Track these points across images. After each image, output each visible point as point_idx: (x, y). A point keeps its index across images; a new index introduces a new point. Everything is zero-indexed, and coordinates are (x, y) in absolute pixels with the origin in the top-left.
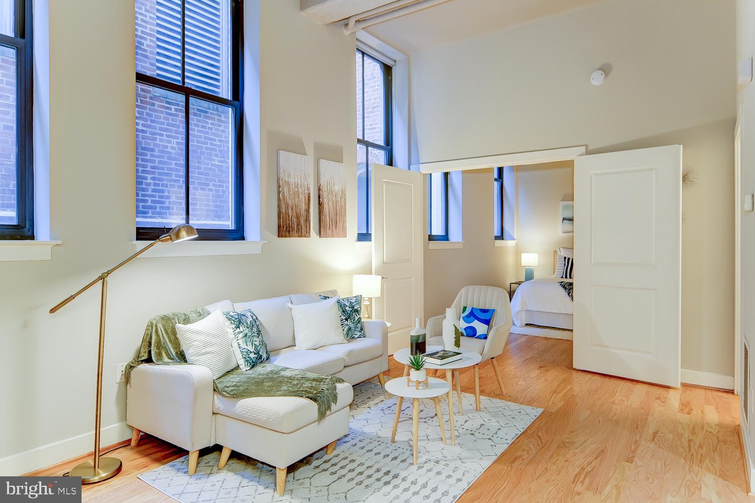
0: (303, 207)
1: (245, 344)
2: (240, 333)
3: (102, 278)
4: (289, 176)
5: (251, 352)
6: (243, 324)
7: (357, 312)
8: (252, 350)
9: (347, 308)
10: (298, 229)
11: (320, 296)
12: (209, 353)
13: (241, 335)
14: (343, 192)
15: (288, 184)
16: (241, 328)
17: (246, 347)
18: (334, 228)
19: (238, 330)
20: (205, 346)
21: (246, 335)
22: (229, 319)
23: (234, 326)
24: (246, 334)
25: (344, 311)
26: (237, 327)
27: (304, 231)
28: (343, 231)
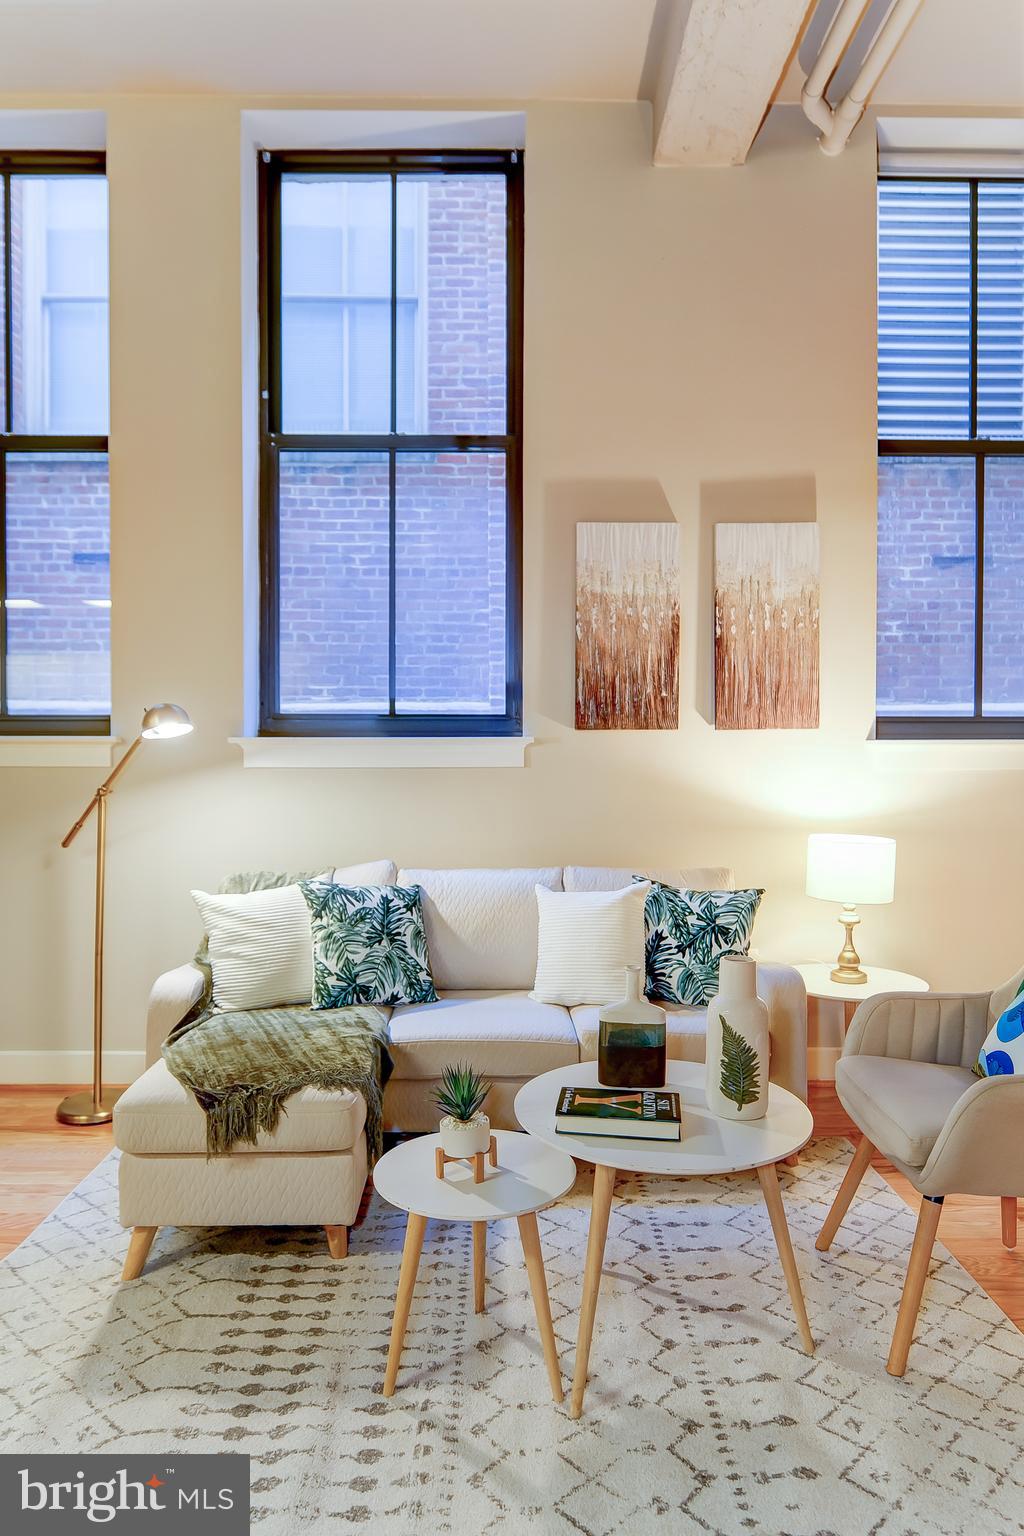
0: (654, 651)
1: (323, 954)
2: (322, 928)
3: (98, 799)
4: (606, 580)
5: (330, 974)
6: (331, 911)
7: (723, 934)
8: (335, 969)
9: (691, 920)
11: (633, 877)
12: (237, 956)
13: (321, 934)
15: (603, 600)
16: (325, 919)
17: (323, 960)
18: (768, 704)
19: (318, 922)
20: (233, 942)
21: (330, 936)
22: (306, 896)
23: (312, 912)
24: (332, 933)
25: (677, 926)
26: (318, 915)
27: (656, 712)
28: (807, 712)
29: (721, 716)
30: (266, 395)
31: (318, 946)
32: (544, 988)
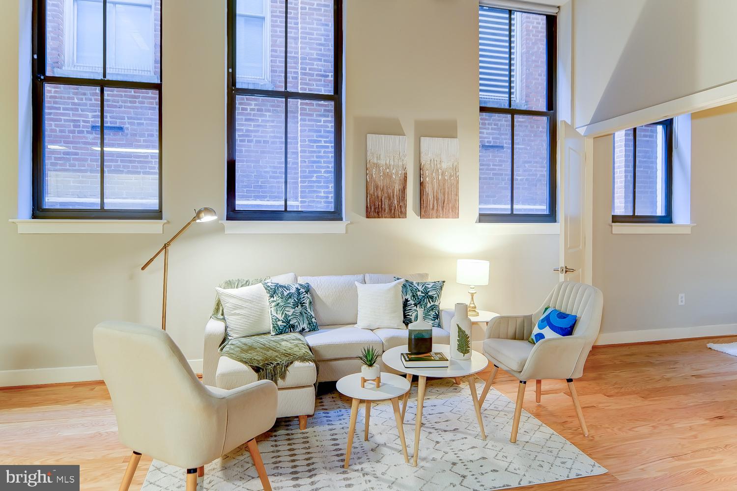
0: (397, 187)
1: (275, 312)
2: (274, 301)
3: (165, 247)
4: (379, 158)
5: (279, 320)
6: (277, 295)
7: (431, 298)
8: (281, 318)
9: (419, 293)
10: (390, 210)
11: (394, 277)
12: (238, 314)
13: (273, 304)
14: (455, 169)
15: (377, 166)
16: (275, 298)
17: (276, 315)
18: (440, 208)
19: (272, 299)
20: (235, 309)
21: (278, 305)
22: (266, 289)
23: (269, 295)
24: (279, 303)
25: (414, 296)
26: (272, 296)
27: (398, 212)
28: (454, 212)
29: (423, 213)
30: (230, 70)
31: (272, 309)
32: (362, 322)
